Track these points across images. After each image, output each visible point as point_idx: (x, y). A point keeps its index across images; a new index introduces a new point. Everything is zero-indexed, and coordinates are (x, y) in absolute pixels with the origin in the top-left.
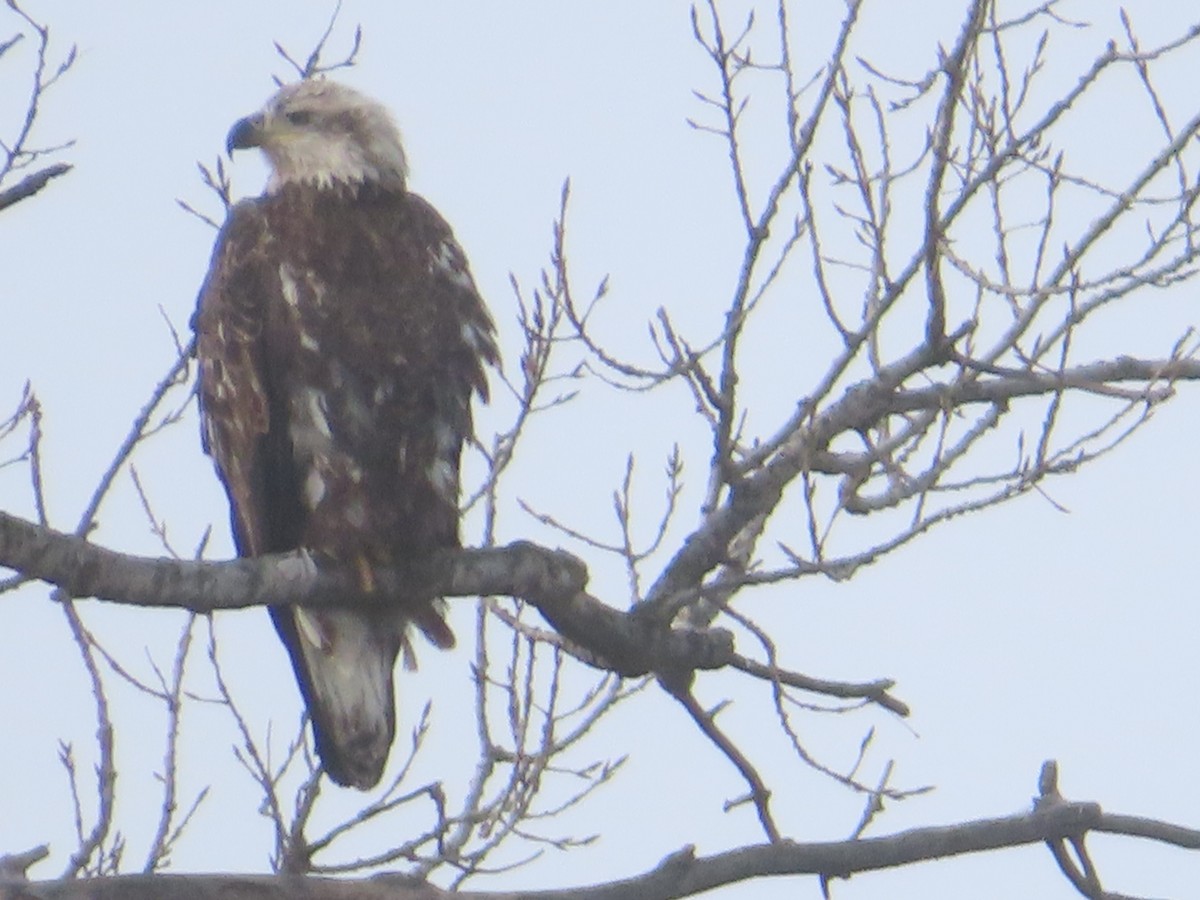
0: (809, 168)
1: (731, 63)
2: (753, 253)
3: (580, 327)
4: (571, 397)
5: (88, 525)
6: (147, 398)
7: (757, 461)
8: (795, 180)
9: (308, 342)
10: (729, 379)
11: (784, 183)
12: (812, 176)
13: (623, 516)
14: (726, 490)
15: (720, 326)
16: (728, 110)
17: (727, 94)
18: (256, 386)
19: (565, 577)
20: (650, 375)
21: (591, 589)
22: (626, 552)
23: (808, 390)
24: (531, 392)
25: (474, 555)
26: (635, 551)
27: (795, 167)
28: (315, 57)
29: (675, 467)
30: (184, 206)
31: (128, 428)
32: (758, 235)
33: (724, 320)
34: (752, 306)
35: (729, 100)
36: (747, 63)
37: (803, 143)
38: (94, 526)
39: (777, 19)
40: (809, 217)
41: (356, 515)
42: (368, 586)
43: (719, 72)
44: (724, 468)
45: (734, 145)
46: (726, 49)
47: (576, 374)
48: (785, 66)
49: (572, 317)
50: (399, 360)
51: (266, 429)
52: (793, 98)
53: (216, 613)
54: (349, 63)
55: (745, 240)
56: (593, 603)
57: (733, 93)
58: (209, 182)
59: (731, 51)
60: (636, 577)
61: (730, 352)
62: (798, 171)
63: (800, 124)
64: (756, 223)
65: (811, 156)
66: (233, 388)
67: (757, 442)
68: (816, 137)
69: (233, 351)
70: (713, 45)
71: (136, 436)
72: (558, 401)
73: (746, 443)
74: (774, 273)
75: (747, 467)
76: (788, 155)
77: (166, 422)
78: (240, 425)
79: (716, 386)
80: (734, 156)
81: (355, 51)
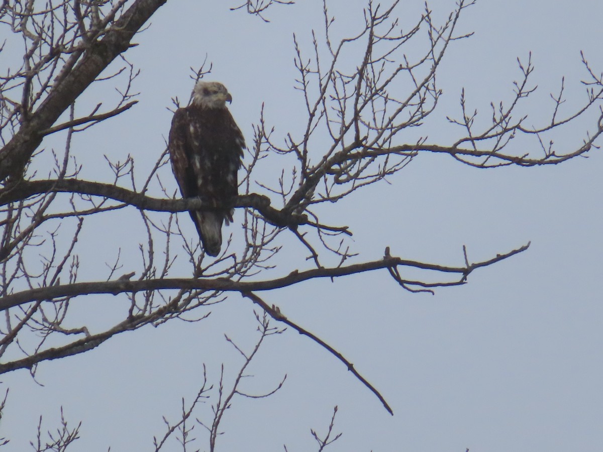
0: (325, 98)
1: (305, 72)
2: (311, 120)
3: (267, 139)
4: (266, 156)
5: (145, 190)
6: (159, 157)
7: (313, 171)
8: (321, 101)
9: (196, 144)
10: (305, 152)
11: (318, 102)
12: (326, 100)
13: (281, 184)
14: (305, 180)
15: (303, 139)
16: (304, 84)
17: (304, 80)
18: (184, 155)
19: (264, 202)
20: (285, 151)
21: (271, 205)
22: (282, 193)
23: (326, 153)
24: (257, 155)
25: (242, 197)
26: (285, 193)
27: (321, 98)
28: (200, 71)
29: (294, 172)
30: (168, 109)
31: (154, 165)
32: (312, 115)
33: (304, 137)
34: (310, 133)
35: (304, 81)
36: (308, 72)
37: (323, 92)
38: (147, 190)
39: (316, 60)
40: (325, 110)
41: (210, 188)
42: (215, 206)
43: (302, 74)
44: (304, 174)
45: (306, 93)
46: (303, 69)
47: (267, 150)
48: (318, 72)
49: (265, 137)
50: (220, 149)
51: (187, 166)
52: (321, 80)
53: (178, 213)
54: (209, 72)
55: (309, 117)
56: (272, 209)
57: (305, 80)
58: (174, 103)
59: (305, 69)
60: (285, 200)
61: (305, 145)
62: (322, 98)
63: (322, 87)
64: (311, 112)
65: (325, 95)
66: (178, 156)
67: (313, 166)
68: (326, 91)
69: (178, 147)
70: (300, 67)
71: (156, 168)
72: (263, 157)
73: (311, 167)
74: (316, 125)
75: (310, 173)
76: (319, 95)
77: (164, 164)
78: (180, 165)
79: (302, 154)
80: (306, 96)
81: (211, 69)
